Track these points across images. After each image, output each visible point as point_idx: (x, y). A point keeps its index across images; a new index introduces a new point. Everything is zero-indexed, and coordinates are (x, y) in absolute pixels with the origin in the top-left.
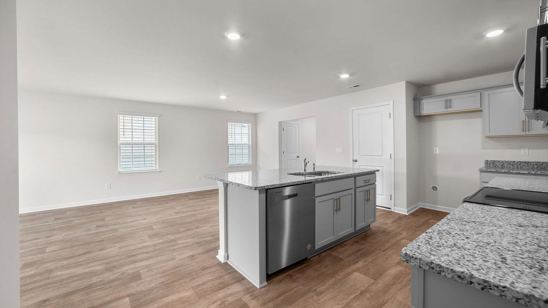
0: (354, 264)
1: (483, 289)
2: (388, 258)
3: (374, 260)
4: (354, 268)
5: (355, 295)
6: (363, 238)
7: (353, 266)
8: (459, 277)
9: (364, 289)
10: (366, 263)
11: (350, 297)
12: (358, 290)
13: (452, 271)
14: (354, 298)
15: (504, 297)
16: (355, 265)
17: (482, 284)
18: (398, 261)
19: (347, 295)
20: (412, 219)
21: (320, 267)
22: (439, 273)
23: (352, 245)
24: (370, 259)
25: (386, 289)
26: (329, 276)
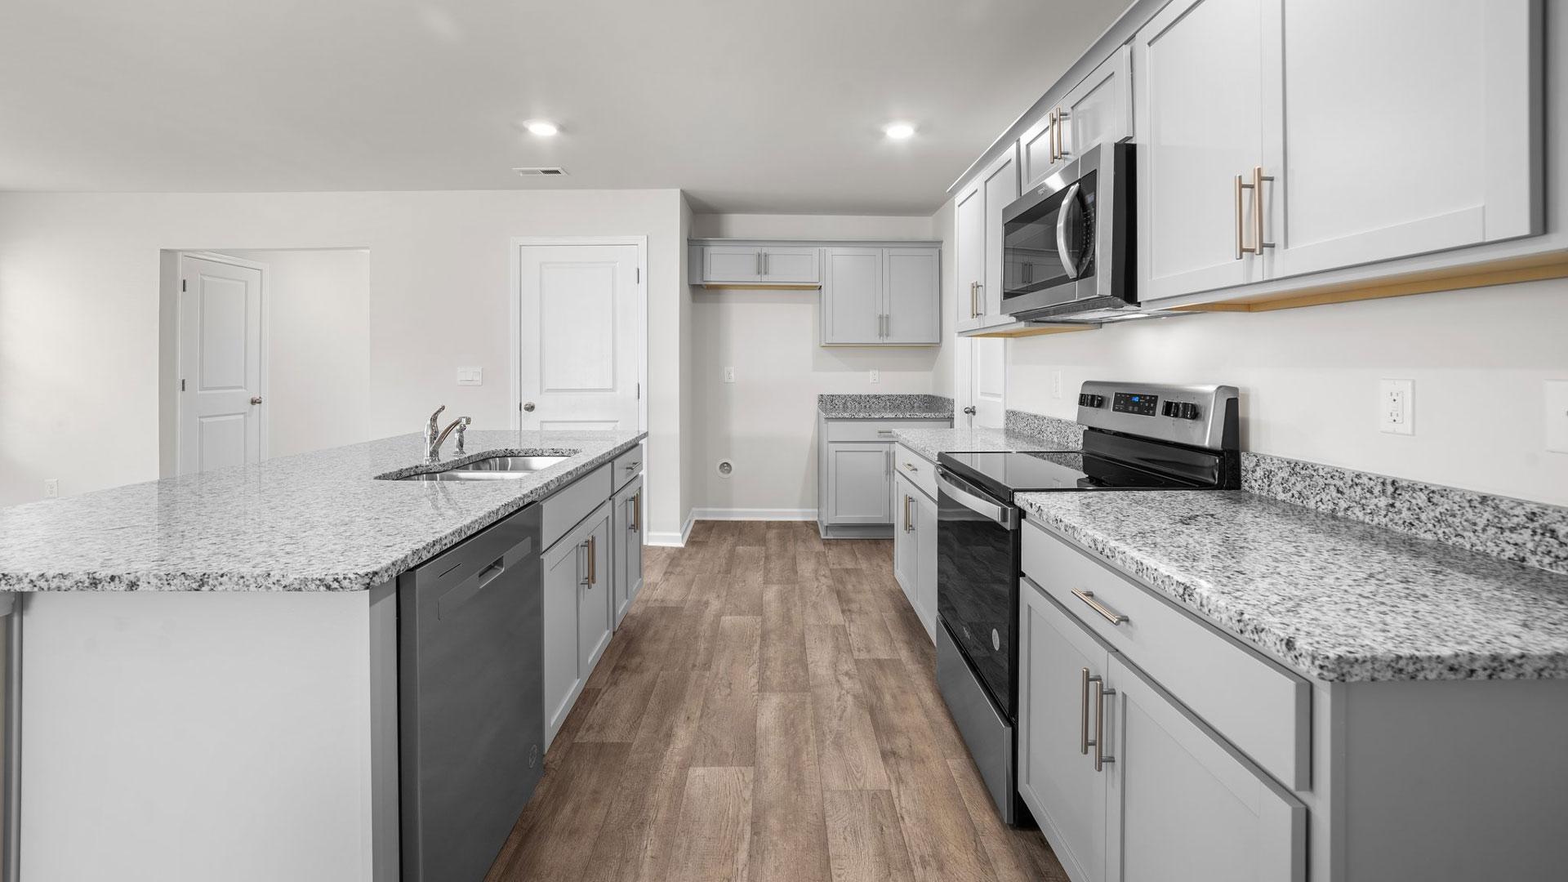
0: (667, 745)
1: (1490, 676)
2: (731, 684)
3: (705, 706)
4: (677, 759)
5: (745, 846)
6: (627, 648)
7: (669, 753)
8: (1452, 669)
9: (751, 808)
10: (694, 725)
11: (737, 862)
12: (738, 823)
13: (1439, 660)
14: (750, 856)
15: (1522, 678)
16: (672, 746)
17: (1490, 667)
18: (755, 680)
19: (725, 860)
20: (700, 555)
21: (575, 811)
22: (1413, 678)
23: (615, 683)
24: (693, 705)
25: (795, 776)
26: (629, 827)
